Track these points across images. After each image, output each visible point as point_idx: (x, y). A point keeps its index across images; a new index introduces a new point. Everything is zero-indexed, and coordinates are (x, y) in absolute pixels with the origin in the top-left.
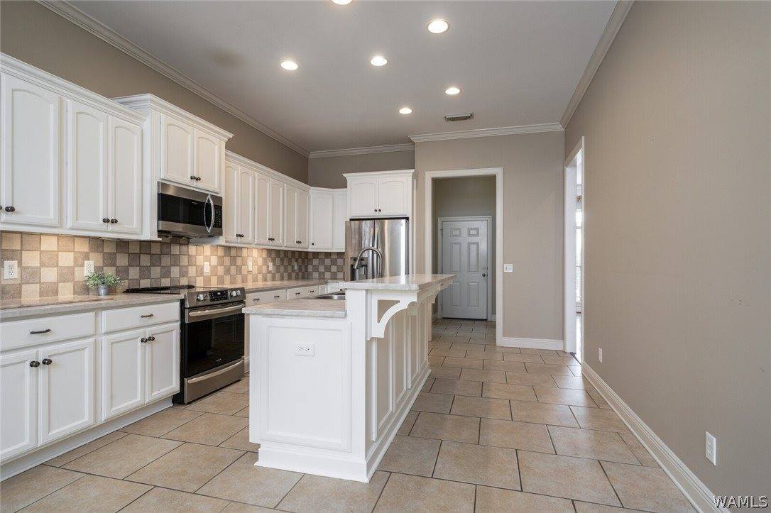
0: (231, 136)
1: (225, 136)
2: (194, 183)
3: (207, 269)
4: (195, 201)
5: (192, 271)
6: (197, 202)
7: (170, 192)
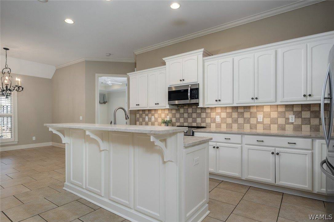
0: (203, 50)
1: (200, 52)
2: (182, 82)
3: (218, 119)
4: (182, 90)
5: (208, 120)
6: (183, 90)
7: (174, 89)
